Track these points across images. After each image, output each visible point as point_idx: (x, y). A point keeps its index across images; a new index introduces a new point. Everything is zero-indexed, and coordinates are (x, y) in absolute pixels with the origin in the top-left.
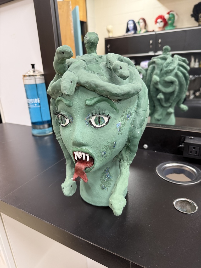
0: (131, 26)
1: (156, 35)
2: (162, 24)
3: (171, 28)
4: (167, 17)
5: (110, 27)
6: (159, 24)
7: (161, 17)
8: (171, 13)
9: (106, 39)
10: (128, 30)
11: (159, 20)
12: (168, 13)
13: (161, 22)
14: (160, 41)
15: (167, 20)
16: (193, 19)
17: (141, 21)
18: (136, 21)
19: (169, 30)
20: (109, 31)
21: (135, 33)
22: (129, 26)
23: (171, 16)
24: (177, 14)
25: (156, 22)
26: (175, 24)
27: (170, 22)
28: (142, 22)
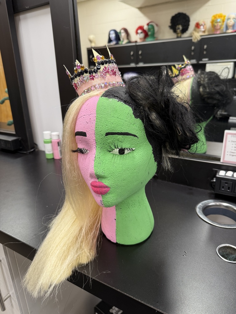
0: (113, 36)
1: (137, 46)
2: (142, 35)
3: (152, 39)
4: (146, 27)
5: (92, 37)
6: (140, 35)
7: (141, 28)
8: (150, 24)
9: (88, 49)
10: (110, 41)
11: (140, 31)
12: (148, 24)
13: (141, 33)
14: (140, 52)
15: (147, 31)
16: (171, 31)
17: (122, 31)
18: (118, 31)
19: (149, 41)
20: (91, 41)
21: (117, 43)
22: (111, 36)
23: (150, 27)
24: (157, 25)
25: (137, 33)
26: (156, 35)
27: (149, 33)
28: (123, 33)
